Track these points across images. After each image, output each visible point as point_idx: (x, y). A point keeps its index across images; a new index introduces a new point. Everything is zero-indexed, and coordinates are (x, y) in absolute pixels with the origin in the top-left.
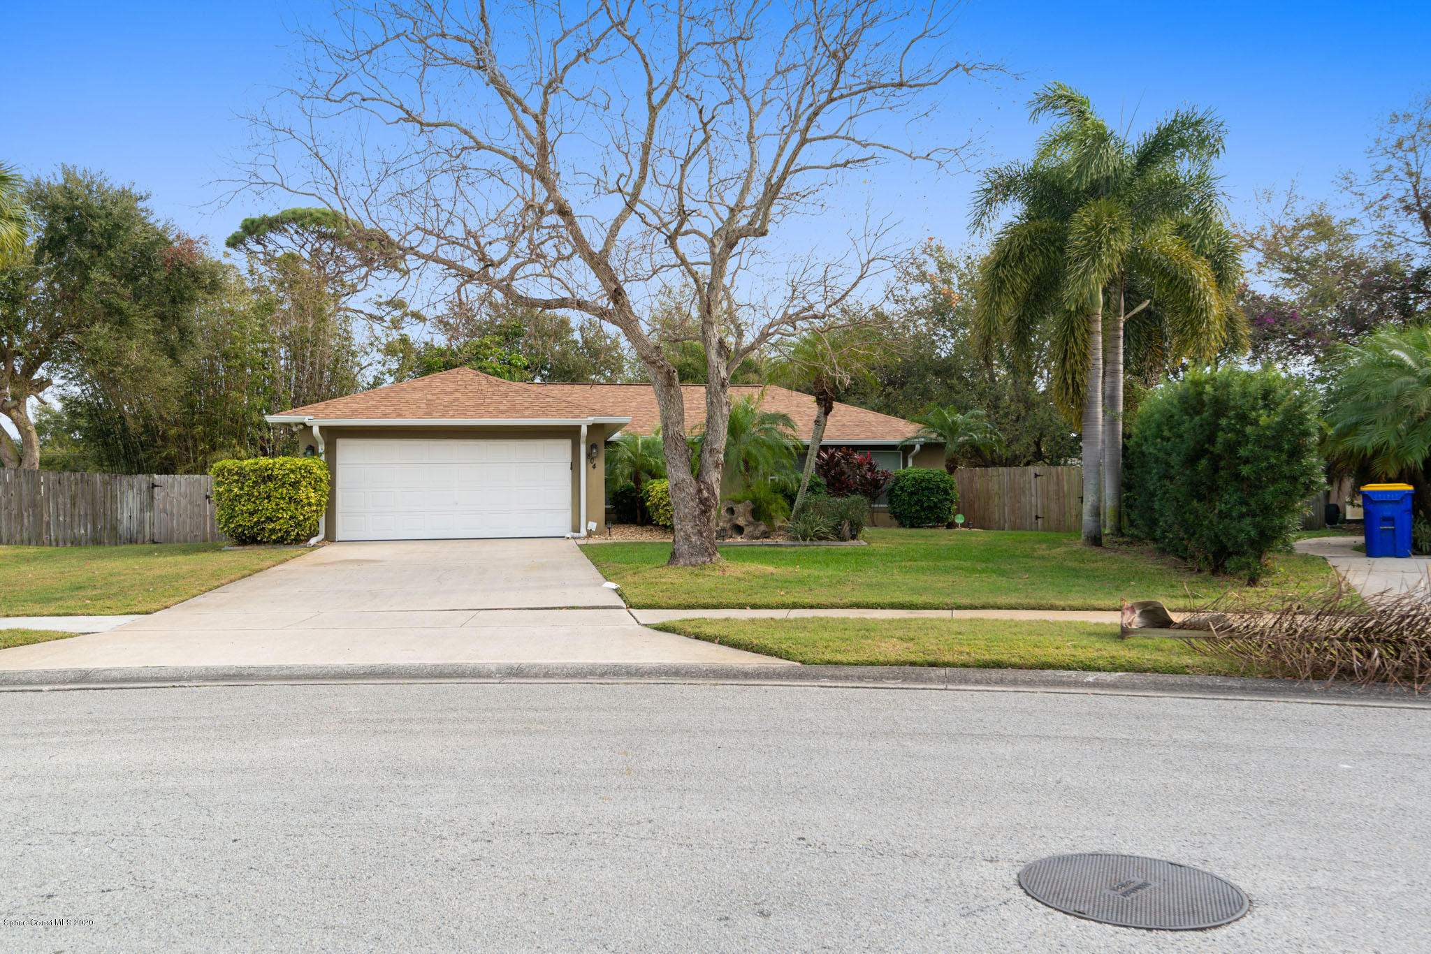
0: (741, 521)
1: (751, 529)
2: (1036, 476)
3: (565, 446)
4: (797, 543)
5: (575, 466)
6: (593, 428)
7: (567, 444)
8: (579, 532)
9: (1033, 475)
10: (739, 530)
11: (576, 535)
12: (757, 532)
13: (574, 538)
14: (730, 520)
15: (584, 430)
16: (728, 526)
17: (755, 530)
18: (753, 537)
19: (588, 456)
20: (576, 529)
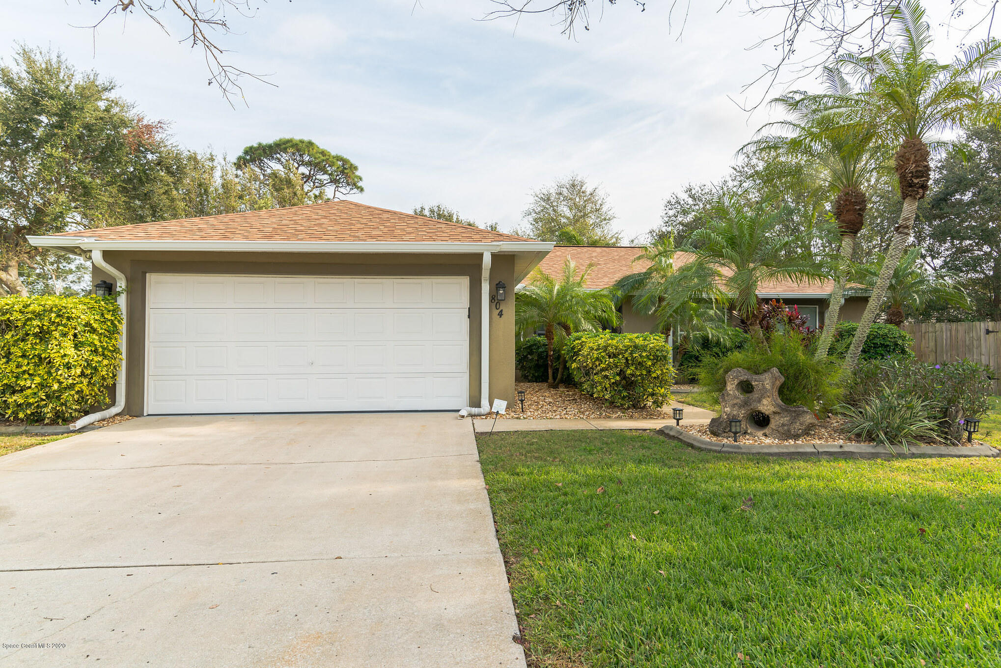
0: (766, 406)
1: (785, 419)
2: (988, 332)
3: (459, 286)
4: (880, 450)
5: (474, 314)
6: (497, 258)
7: (464, 282)
8: (479, 406)
9: (983, 332)
10: (761, 421)
11: (475, 410)
12: (797, 425)
13: (472, 416)
14: (745, 404)
15: (487, 260)
16: (742, 413)
17: (793, 421)
18: (788, 435)
19: (493, 299)
20: (475, 402)
